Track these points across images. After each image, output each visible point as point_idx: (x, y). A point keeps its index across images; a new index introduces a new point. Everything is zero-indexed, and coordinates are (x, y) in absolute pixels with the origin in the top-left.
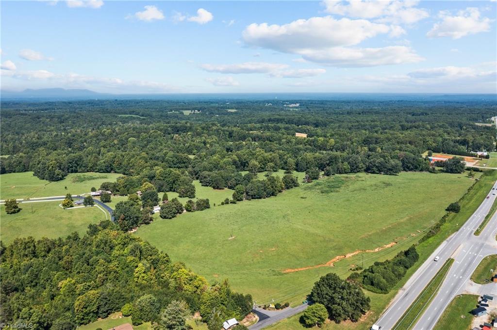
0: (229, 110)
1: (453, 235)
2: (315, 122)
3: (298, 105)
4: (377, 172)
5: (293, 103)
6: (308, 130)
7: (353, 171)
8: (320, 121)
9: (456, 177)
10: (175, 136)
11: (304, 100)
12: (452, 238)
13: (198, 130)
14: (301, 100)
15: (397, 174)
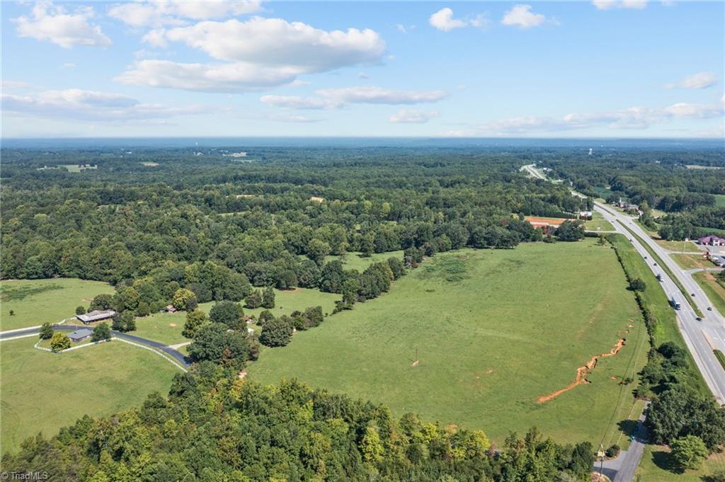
0: (146, 164)
1: (678, 320)
2: (311, 179)
3: (244, 154)
4: (486, 246)
5: (236, 152)
6: (317, 190)
7: (455, 247)
8: (317, 178)
9: (586, 246)
10: (117, 209)
11: (251, 147)
12: (681, 324)
13: (153, 197)
14: (247, 148)
15: (514, 247)
